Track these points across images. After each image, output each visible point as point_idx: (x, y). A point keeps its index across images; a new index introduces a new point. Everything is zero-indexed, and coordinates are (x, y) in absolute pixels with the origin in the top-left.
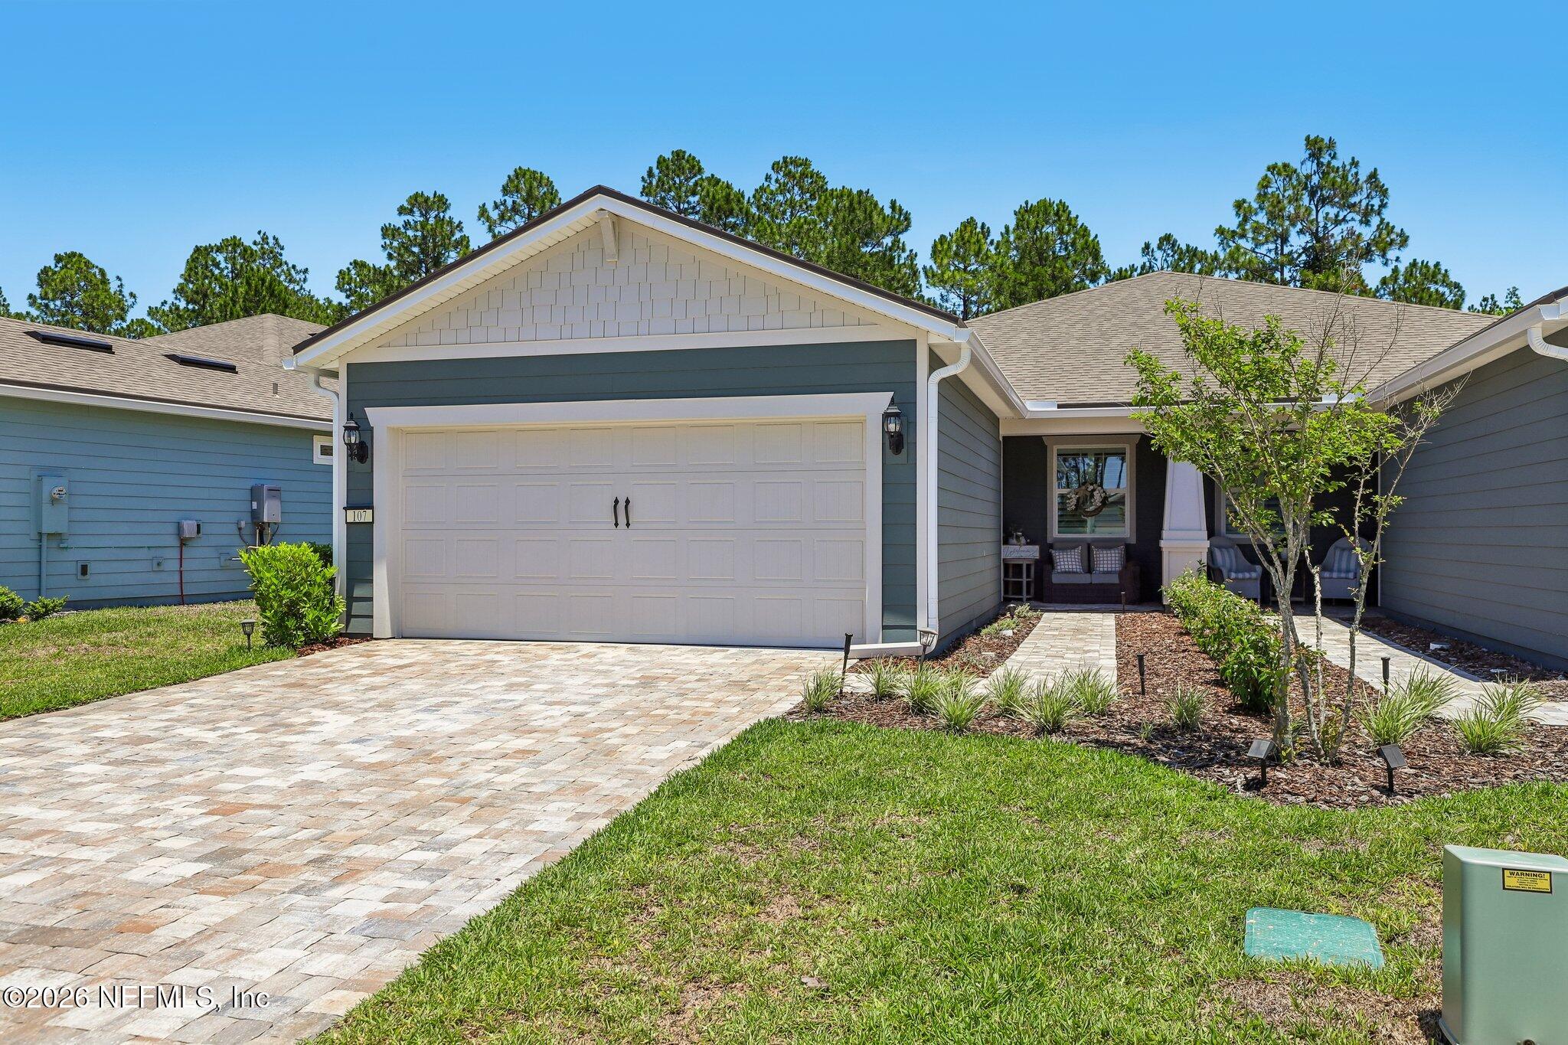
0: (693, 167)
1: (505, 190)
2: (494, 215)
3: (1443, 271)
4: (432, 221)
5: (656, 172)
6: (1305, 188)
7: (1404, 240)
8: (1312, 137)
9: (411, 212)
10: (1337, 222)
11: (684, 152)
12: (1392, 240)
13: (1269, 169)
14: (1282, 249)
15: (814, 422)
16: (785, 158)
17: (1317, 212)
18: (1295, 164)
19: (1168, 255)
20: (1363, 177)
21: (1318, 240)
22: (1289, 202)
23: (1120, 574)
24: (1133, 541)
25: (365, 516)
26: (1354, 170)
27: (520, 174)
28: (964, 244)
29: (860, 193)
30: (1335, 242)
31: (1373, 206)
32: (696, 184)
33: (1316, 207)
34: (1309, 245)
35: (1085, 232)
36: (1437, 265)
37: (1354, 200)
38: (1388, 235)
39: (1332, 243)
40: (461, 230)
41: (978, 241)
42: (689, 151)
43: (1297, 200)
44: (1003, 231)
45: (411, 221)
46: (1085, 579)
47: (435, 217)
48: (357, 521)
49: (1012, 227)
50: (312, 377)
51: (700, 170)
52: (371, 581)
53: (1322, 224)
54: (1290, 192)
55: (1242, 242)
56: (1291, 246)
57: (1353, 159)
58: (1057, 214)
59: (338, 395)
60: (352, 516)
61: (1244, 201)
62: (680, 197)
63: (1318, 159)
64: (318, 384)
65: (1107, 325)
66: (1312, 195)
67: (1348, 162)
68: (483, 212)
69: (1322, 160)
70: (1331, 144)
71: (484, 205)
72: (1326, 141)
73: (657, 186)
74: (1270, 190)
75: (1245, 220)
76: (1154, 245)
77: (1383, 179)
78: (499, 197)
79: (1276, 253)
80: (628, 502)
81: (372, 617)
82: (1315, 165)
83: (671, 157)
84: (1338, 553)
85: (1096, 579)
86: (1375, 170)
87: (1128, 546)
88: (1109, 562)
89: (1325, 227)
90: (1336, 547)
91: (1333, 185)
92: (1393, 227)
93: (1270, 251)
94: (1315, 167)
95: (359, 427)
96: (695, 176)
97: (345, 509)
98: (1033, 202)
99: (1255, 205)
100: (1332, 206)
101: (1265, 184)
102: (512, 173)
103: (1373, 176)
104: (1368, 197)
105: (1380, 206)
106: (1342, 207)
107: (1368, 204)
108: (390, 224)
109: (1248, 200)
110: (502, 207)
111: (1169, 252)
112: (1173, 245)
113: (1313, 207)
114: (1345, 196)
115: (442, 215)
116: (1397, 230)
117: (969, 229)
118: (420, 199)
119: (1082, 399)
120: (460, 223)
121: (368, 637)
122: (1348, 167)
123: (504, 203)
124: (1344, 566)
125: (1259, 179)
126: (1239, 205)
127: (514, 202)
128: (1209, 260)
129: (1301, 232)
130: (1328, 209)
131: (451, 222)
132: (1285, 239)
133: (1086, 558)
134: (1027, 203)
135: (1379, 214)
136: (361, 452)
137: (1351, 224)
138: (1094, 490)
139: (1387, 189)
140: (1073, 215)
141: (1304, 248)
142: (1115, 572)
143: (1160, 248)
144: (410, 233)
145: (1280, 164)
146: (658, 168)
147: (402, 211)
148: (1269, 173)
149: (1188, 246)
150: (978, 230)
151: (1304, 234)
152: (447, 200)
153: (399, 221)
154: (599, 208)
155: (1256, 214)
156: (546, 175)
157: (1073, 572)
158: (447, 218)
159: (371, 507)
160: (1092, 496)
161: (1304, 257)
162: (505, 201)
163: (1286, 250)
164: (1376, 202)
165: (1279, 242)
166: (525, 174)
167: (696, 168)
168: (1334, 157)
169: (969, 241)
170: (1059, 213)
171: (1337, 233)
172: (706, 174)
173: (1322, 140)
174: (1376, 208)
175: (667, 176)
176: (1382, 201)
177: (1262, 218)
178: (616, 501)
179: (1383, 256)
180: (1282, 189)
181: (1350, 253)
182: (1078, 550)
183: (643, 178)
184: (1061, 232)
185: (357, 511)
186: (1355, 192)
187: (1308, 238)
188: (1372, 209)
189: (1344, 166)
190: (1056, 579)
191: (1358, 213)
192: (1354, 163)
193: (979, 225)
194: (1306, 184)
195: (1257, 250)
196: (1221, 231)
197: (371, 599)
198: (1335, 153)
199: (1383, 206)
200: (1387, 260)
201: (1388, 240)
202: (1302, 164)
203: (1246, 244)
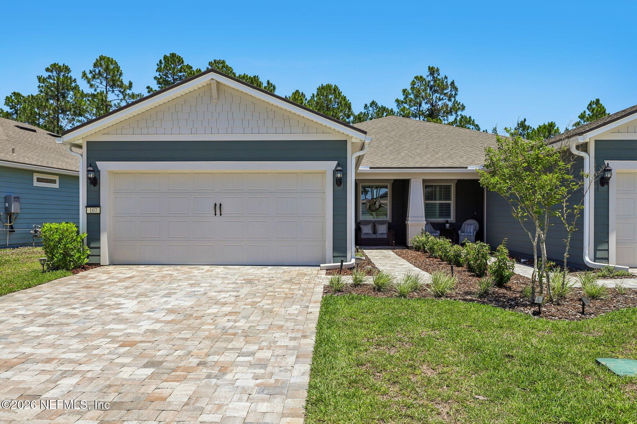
0: (180, 60)
1: (95, 65)
2: (90, 76)
3: (472, 120)
4: (61, 77)
5: (163, 61)
6: (428, 86)
7: (463, 108)
8: (431, 67)
9: (52, 71)
10: (440, 100)
11: (176, 54)
12: (459, 108)
13: (415, 78)
14: (420, 109)
15: (302, 173)
16: (215, 61)
17: (433, 95)
18: (425, 77)
19: (374, 109)
20: (449, 83)
21: (433, 106)
22: (423, 91)
23: (387, 234)
24: (391, 221)
25: (97, 210)
26: (446, 80)
27: (102, 58)
28: (296, 100)
29: (255, 77)
30: (439, 107)
31: (452, 94)
32: (181, 68)
33: (432, 94)
34: (430, 108)
35: (344, 98)
36: (470, 117)
37: (445, 92)
38: (458, 105)
39: (438, 107)
40: (75, 82)
41: (301, 99)
42: (178, 53)
43: (426, 90)
44: (312, 96)
45: (51, 75)
46: (374, 236)
47: (63, 75)
48: (92, 212)
49: (315, 95)
50: (68, 146)
51: (183, 62)
52: (99, 240)
53: (434, 100)
54: (423, 87)
55: (405, 105)
56: (423, 108)
57: (445, 76)
58: (334, 90)
59: (82, 156)
60: (89, 210)
61: (406, 90)
62: (174, 73)
63: (433, 75)
64: (71, 150)
65: (378, 136)
66: (431, 89)
67: (444, 77)
68: (84, 74)
69: (434, 75)
70: (438, 70)
71: (85, 71)
72: (436, 68)
73: (164, 68)
74: (415, 86)
75: (407, 97)
76: (369, 105)
77: (456, 84)
78: (92, 68)
79: (417, 111)
80: (220, 205)
81: (100, 256)
82: (432, 77)
83: (170, 56)
84: (466, 226)
85: (378, 236)
86: (453, 80)
87: (389, 223)
88: (383, 230)
89: (436, 101)
90: (465, 224)
91: (439, 85)
92: (460, 103)
93: (415, 109)
94: (432, 78)
95: (94, 170)
96: (180, 64)
97: (86, 207)
98: (324, 85)
99: (410, 92)
100: (438, 94)
101: (413, 83)
102: (98, 58)
103: (453, 83)
104: (451, 91)
105: (455, 94)
106: (441, 94)
107: (450, 93)
108: (42, 76)
109: (408, 89)
110: (94, 73)
111: (375, 108)
112: (376, 105)
113: (431, 93)
114: (443, 89)
115: (67, 75)
116: (461, 104)
117: (297, 94)
118: (57, 66)
119: (378, 166)
120: (75, 79)
121: (98, 265)
122: (444, 79)
123: (95, 71)
124: (468, 231)
125: (411, 82)
126: (404, 91)
127: (99, 71)
128: (390, 112)
129: (426, 103)
130: (436, 94)
131: (71, 78)
132: (420, 105)
133: (373, 228)
134: (322, 85)
135: (454, 97)
136: (94, 182)
137: (445, 101)
138: (376, 201)
139: (457, 88)
140: (340, 91)
141: (428, 109)
142: (385, 234)
143: (371, 106)
144: (52, 81)
145: (419, 76)
146: (164, 60)
147: (47, 70)
148: (415, 80)
149: (382, 106)
150: (301, 95)
151: (427, 104)
152: (70, 68)
153: (46, 75)
154: (211, 78)
155: (410, 95)
156: (114, 60)
157: (369, 234)
158: (69, 76)
159: (98, 206)
160: (375, 204)
161: (428, 112)
162: (95, 70)
163: (421, 109)
164: (453, 93)
165: (418, 106)
166: (104, 58)
167: (181, 61)
168: (439, 75)
169: (297, 99)
170: (335, 91)
171: (440, 103)
172: (185, 64)
173: (434, 68)
174: (453, 95)
175: (168, 64)
176: (455, 92)
177: (412, 96)
178: (215, 205)
179: (456, 113)
180: (420, 86)
181: (444, 112)
182: (370, 225)
183: (157, 64)
184: (336, 98)
185: (92, 208)
186: (446, 89)
187: (429, 105)
188: (452, 95)
189: (442, 78)
190: (363, 236)
191: (447, 96)
192: (446, 78)
193: (301, 93)
194: (429, 84)
195: (410, 109)
196: (397, 101)
197: (99, 248)
198: (439, 73)
199: (456, 94)
200: (458, 115)
201: (458, 107)
202: (427, 77)
203: (407, 106)
